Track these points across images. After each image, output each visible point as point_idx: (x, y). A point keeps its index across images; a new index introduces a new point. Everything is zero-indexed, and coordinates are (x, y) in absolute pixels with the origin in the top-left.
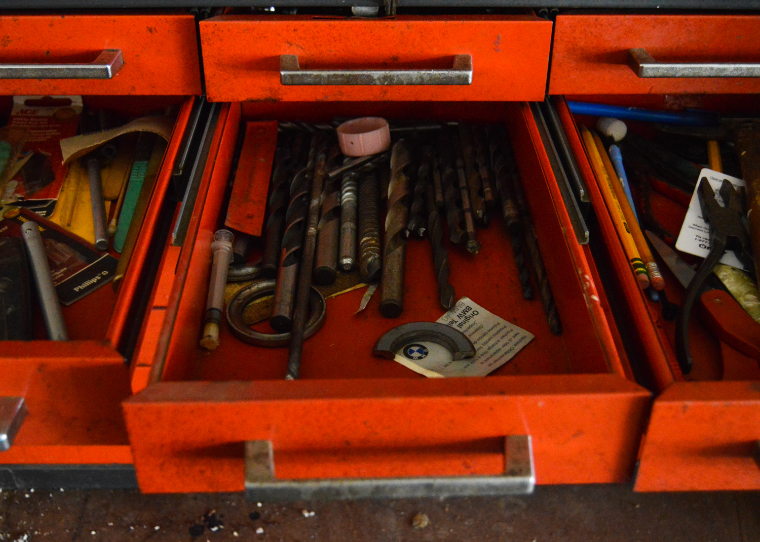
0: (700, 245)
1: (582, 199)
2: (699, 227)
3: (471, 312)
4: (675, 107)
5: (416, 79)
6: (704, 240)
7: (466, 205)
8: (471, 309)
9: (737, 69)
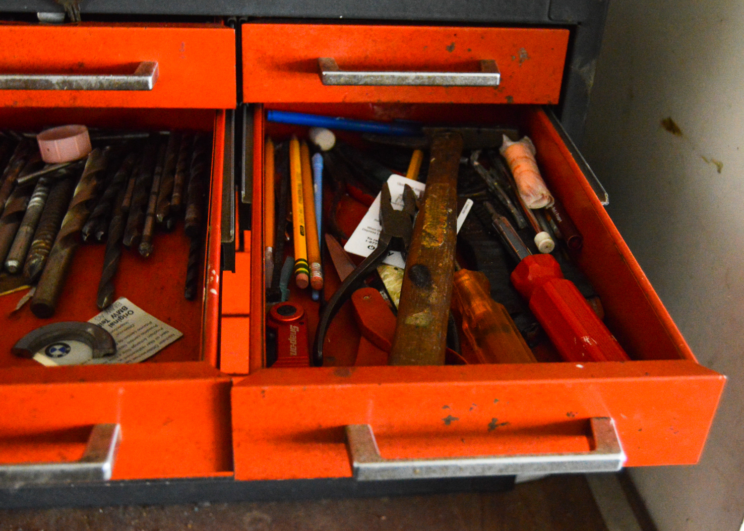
0: (369, 247)
1: (242, 200)
2: (372, 229)
3: (125, 312)
4: (385, 118)
5: (96, 84)
6: (375, 241)
7: (151, 209)
8: (127, 309)
9: (418, 78)
